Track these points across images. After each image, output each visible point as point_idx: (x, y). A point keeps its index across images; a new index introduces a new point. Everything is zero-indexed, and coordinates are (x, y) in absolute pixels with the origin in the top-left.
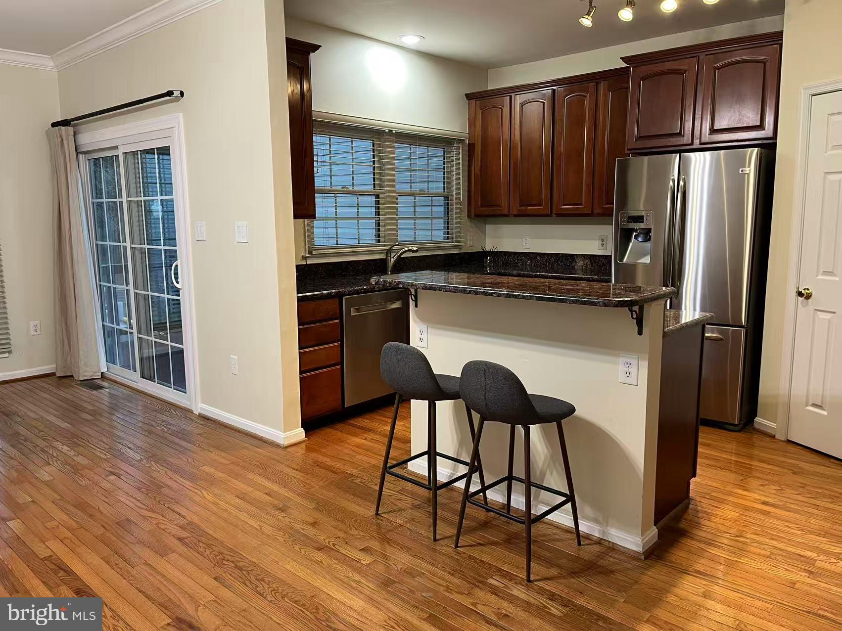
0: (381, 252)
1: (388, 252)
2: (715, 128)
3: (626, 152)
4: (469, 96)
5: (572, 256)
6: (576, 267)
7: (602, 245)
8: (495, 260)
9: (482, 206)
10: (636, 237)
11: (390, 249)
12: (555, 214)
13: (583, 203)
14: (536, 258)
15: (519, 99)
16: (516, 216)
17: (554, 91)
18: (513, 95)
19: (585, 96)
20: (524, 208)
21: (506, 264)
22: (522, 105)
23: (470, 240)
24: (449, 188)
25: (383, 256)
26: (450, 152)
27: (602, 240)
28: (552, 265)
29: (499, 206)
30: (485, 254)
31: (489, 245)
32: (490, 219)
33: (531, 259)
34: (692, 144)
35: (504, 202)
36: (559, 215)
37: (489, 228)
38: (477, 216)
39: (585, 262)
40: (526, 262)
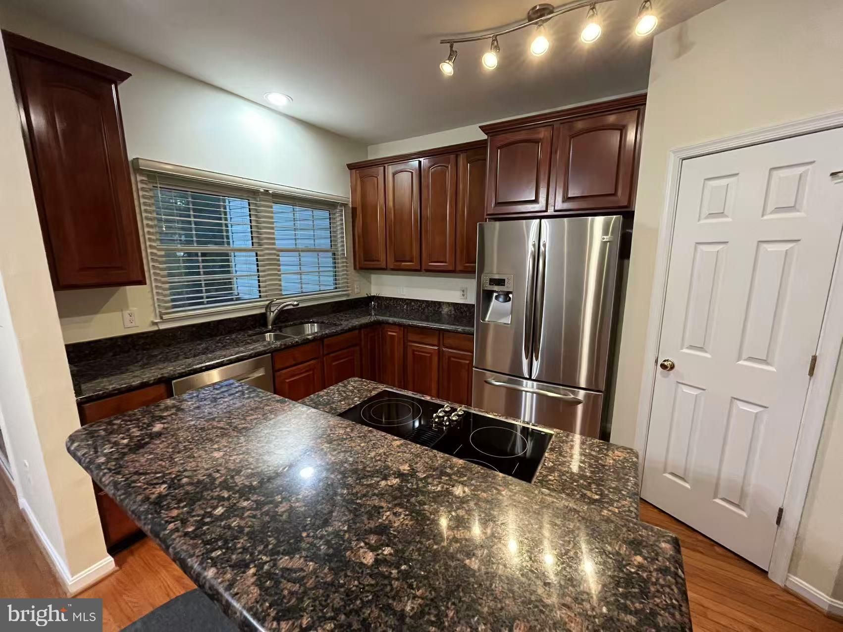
0: (261, 307)
1: (268, 307)
2: (569, 196)
3: (485, 217)
4: (351, 167)
5: (439, 303)
6: (443, 312)
7: (463, 295)
8: (378, 304)
9: (365, 261)
10: (497, 298)
11: (269, 303)
12: (425, 270)
13: (447, 261)
14: (411, 303)
15: (391, 169)
16: (393, 269)
17: (420, 162)
18: (386, 165)
19: (447, 167)
20: (398, 263)
21: (387, 307)
22: (394, 174)
23: (357, 288)
24: (335, 245)
25: (263, 311)
26: (334, 214)
27: (463, 291)
28: (424, 309)
29: (378, 261)
30: (371, 298)
31: (374, 292)
32: (372, 271)
33: (407, 304)
34: (546, 211)
35: (382, 257)
36: (427, 271)
37: (374, 277)
38: (361, 268)
39: (450, 308)
40: (403, 307)
